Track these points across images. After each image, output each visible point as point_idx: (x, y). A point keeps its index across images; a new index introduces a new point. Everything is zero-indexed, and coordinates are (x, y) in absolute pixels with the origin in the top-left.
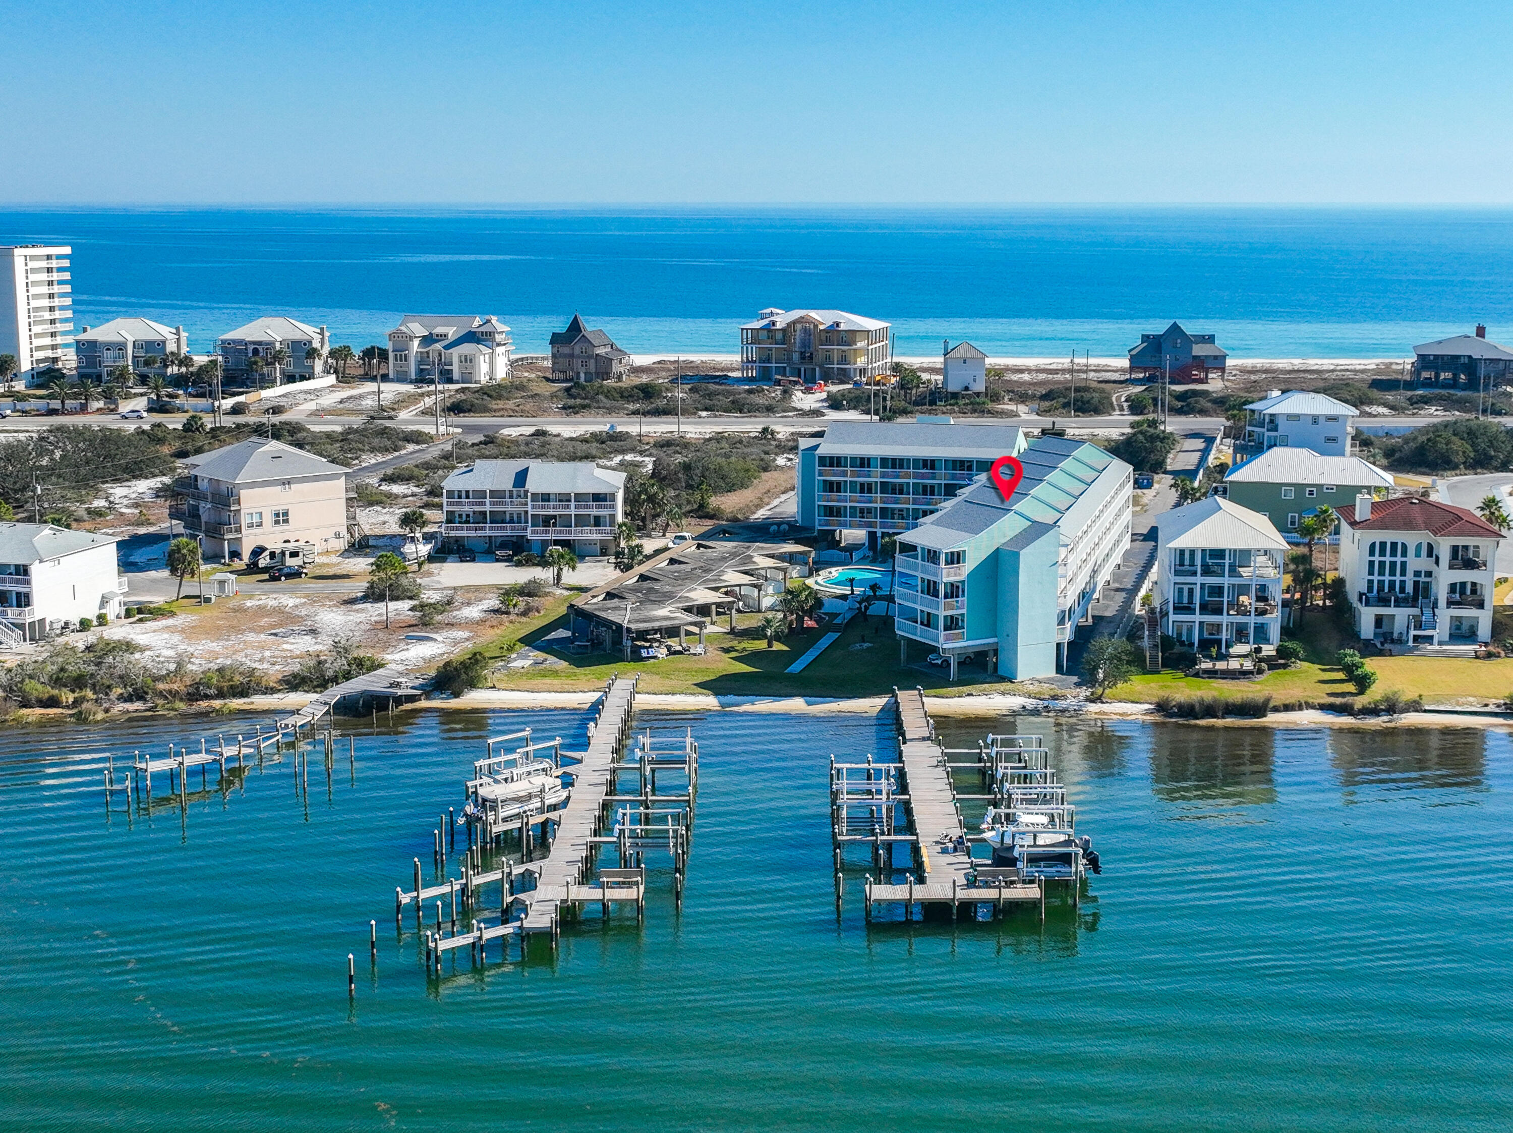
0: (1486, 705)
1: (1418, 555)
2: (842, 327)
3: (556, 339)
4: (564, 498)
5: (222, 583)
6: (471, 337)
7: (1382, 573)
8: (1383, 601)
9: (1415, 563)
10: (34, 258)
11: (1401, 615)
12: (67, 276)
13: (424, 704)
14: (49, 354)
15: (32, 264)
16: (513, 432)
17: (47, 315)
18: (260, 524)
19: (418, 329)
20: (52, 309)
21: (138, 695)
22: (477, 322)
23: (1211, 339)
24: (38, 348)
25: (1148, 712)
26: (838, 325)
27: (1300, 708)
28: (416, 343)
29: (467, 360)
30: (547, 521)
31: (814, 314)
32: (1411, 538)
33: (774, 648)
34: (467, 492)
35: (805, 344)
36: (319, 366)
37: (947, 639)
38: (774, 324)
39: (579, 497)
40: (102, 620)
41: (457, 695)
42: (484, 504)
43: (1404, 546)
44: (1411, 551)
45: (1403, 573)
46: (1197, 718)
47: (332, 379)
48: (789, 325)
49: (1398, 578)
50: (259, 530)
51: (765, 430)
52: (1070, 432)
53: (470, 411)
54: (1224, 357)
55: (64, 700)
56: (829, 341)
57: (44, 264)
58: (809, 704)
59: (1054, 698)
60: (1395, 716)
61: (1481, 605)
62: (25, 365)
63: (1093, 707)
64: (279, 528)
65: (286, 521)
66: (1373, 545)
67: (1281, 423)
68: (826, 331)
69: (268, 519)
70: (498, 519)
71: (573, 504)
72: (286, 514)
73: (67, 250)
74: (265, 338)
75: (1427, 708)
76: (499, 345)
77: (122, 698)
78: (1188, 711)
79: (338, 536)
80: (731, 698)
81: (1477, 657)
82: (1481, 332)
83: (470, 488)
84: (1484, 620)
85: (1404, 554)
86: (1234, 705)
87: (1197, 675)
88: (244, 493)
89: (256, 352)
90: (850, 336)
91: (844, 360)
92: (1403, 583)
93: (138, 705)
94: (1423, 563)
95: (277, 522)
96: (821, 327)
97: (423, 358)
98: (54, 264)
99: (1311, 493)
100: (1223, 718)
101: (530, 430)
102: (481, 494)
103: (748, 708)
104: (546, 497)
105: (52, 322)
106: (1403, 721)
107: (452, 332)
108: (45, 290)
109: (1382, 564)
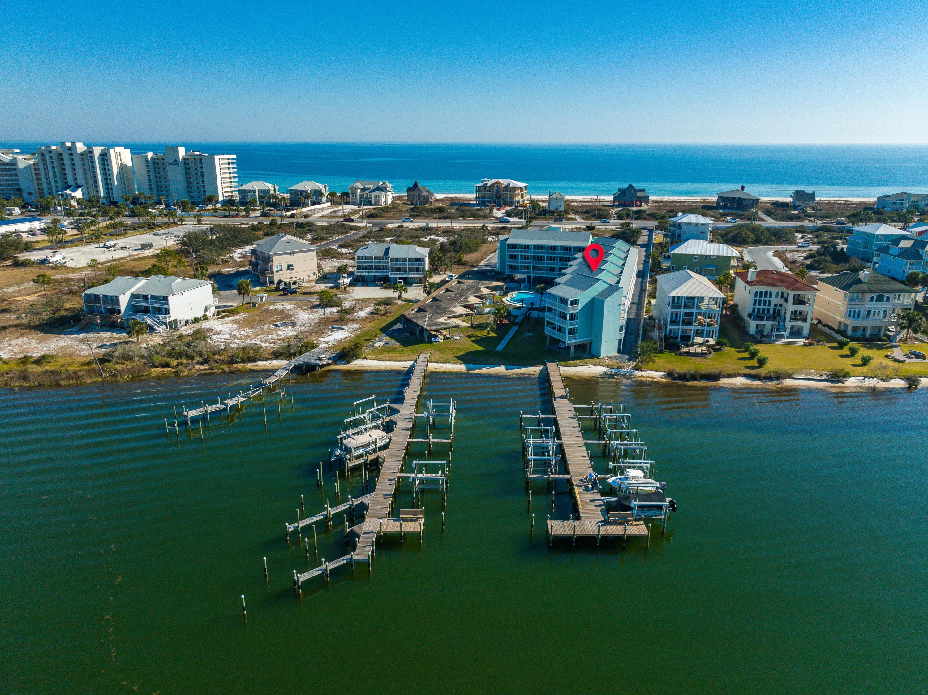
0: (822, 375)
1: (777, 297)
2: (511, 186)
3: (409, 190)
4: (404, 260)
5: (261, 298)
6: (379, 189)
7: (759, 304)
8: (762, 318)
9: (775, 301)
10: (222, 159)
11: (768, 324)
12: (235, 166)
13: (334, 367)
14: (230, 194)
15: (222, 162)
16: (390, 226)
17: (228, 180)
18: (281, 270)
19: (360, 186)
20: (230, 178)
21: (205, 362)
22: (381, 183)
23: (643, 190)
24: (225, 192)
25: (663, 377)
26: (509, 184)
27: (735, 376)
28: (359, 191)
29: (378, 197)
30: (399, 269)
31: (501, 181)
32: (774, 290)
33: (490, 336)
34: (365, 257)
35: (498, 191)
36: (324, 199)
37: (570, 339)
38: (486, 184)
39: (410, 260)
40: (205, 318)
41: (348, 362)
42: (372, 262)
43: (771, 293)
44: (774, 295)
45: (769, 305)
46: (687, 381)
47: (329, 204)
48: (492, 185)
49: (767, 307)
50: (281, 273)
51: (483, 226)
52: (597, 227)
53: (376, 217)
54: (648, 197)
55: (172, 364)
56: (506, 191)
57: (226, 161)
58: (507, 369)
59: (619, 368)
60: (780, 380)
61: (805, 320)
62: (221, 198)
63: (638, 373)
64: (289, 272)
65: (292, 269)
66: (756, 293)
67: (683, 226)
68: (505, 187)
69: (285, 268)
70: (378, 268)
71: (407, 263)
72: (292, 266)
73: (235, 156)
74: (304, 189)
75: (795, 377)
76: (388, 191)
77: (199, 363)
78: (683, 377)
79: (314, 274)
80: (471, 365)
81: (805, 345)
82: (743, 188)
83: (366, 255)
84: (806, 327)
85: (771, 296)
86: (705, 375)
87: (681, 354)
88: (274, 258)
89: (301, 194)
90: (515, 189)
91: (511, 197)
92: (769, 310)
93: (205, 366)
94: (779, 301)
95: (288, 269)
96: (503, 186)
97: (361, 196)
98: (230, 161)
99: (706, 259)
100: (700, 381)
101: (397, 225)
102: (371, 258)
103: (479, 371)
104: (397, 260)
105: (231, 182)
106: (785, 384)
107: (372, 187)
108: (227, 171)
109: (760, 301)
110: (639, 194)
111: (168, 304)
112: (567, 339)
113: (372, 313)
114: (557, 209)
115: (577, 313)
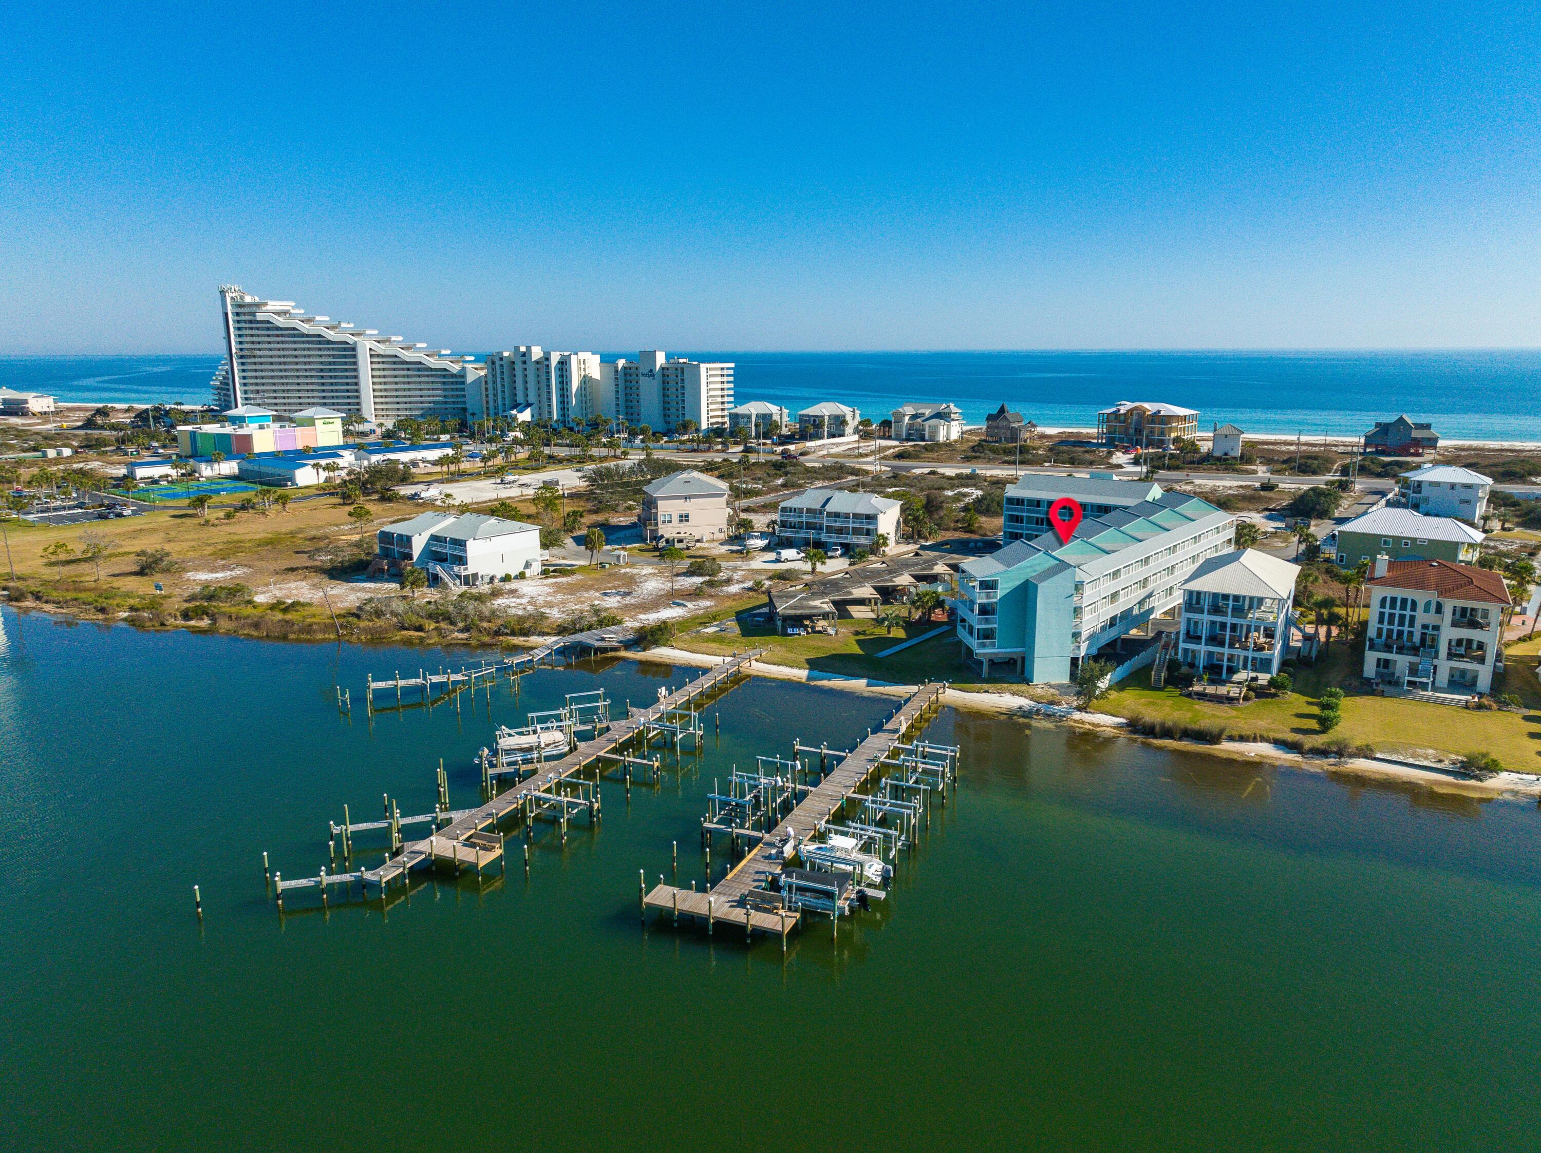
0: (1441, 761)
1: (1427, 610)
2: (1162, 413)
3: (990, 418)
5: (619, 557)
6: (939, 416)
7: (1391, 622)
8: (1388, 648)
9: (1422, 618)
10: (711, 369)
11: (1402, 662)
12: (732, 379)
13: (623, 654)
14: (720, 420)
15: (710, 372)
17: (720, 399)
18: (670, 522)
19: (909, 410)
20: (723, 396)
21: (466, 629)
22: (944, 406)
23: (1428, 426)
24: (712, 417)
25: (1119, 726)
26: (1159, 411)
27: (1255, 740)
28: (907, 418)
29: (935, 430)
30: (840, 531)
31: (1146, 405)
32: (1421, 596)
33: (891, 636)
34: (794, 509)
35: (1139, 423)
36: (849, 429)
37: (980, 646)
38: (1119, 410)
39: (856, 516)
40: (521, 576)
41: (644, 650)
42: (802, 517)
43: (1414, 603)
44: (1420, 607)
45: (1412, 624)
46: (1156, 737)
47: (856, 437)
48: (1128, 411)
50: (669, 525)
52: (1282, 486)
53: (907, 458)
54: (1436, 440)
55: (427, 627)
56: (1153, 422)
57: (719, 372)
58: (869, 685)
59: (1052, 703)
60: (1343, 759)
61: (1482, 660)
62: (704, 426)
63: (1077, 715)
64: (682, 524)
65: (687, 521)
66: (1384, 600)
67: (1424, 487)
68: (1153, 415)
69: (675, 519)
70: (810, 526)
71: (851, 520)
72: (687, 516)
73: (732, 365)
74: (820, 414)
75: (1378, 755)
76: (953, 420)
77: (461, 631)
78: (1150, 731)
79: (720, 531)
80: (816, 673)
81: (1467, 707)
83: (796, 506)
84: (1484, 675)
85: (1414, 608)
86: (1193, 731)
87: (1189, 695)
88: (660, 503)
89: (814, 421)
90: (1169, 419)
91: (1162, 433)
92: (1411, 634)
93: (465, 635)
94: (1430, 618)
95: (681, 521)
96: (1149, 413)
97: (910, 427)
98: (725, 372)
99: (1406, 544)
100: (1180, 739)
102: (802, 510)
103: (825, 683)
104: (837, 515)
105: (723, 403)
106: (1349, 766)
107: (927, 412)
108: (719, 386)
109: (1392, 616)
111: (465, 551)
112: (976, 646)
113: (750, 589)
114: (1227, 455)
115: (996, 603)
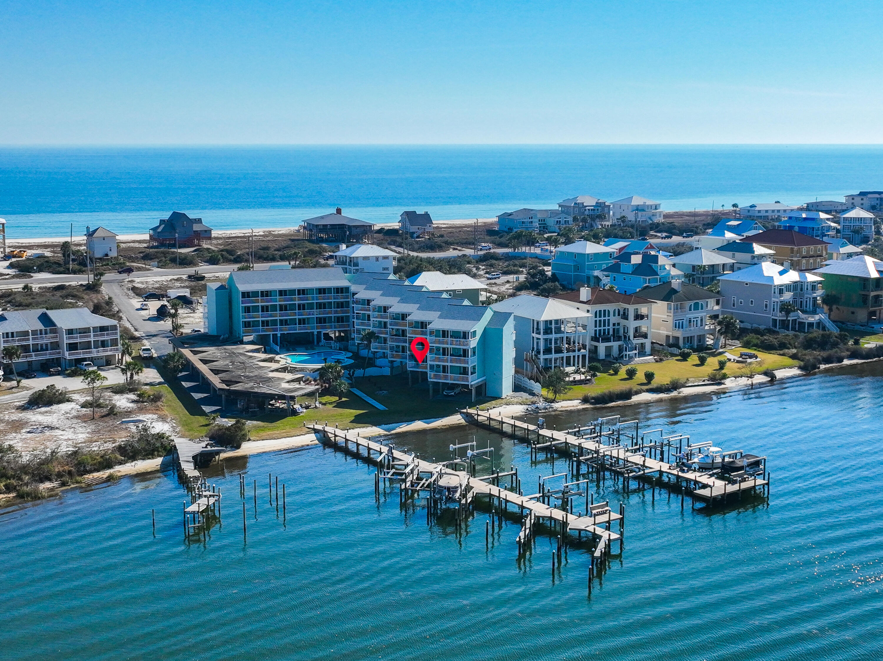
0: (704, 381)
1: (614, 315)
4: (86, 331)
7: (600, 325)
8: (605, 340)
11: (615, 345)
23: (199, 221)
25: (582, 404)
27: (639, 393)
32: (610, 307)
33: (343, 400)
34: (12, 333)
42: (28, 339)
43: (608, 312)
44: (612, 313)
45: (609, 325)
46: (606, 403)
49: (607, 328)
51: (26, 287)
58: (428, 423)
59: (533, 403)
60: (679, 390)
61: (645, 337)
63: (556, 405)
66: (595, 313)
67: (360, 261)
71: (92, 334)
75: (688, 385)
81: (657, 362)
82: (339, 211)
83: (15, 330)
84: (647, 343)
85: (609, 315)
87: (568, 384)
92: (609, 329)
94: (616, 319)
99: (450, 295)
102: (26, 333)
109: (600, 321)
110: (196, 227)
112: (470, 380)
114: (107, 255)
115: (476, 346)
